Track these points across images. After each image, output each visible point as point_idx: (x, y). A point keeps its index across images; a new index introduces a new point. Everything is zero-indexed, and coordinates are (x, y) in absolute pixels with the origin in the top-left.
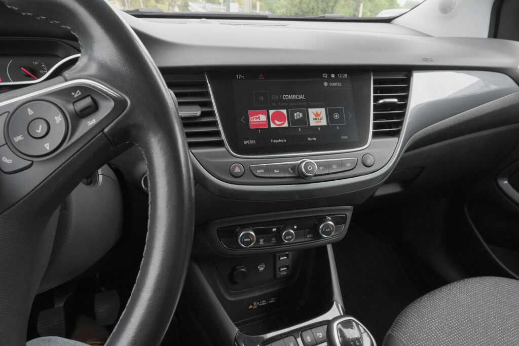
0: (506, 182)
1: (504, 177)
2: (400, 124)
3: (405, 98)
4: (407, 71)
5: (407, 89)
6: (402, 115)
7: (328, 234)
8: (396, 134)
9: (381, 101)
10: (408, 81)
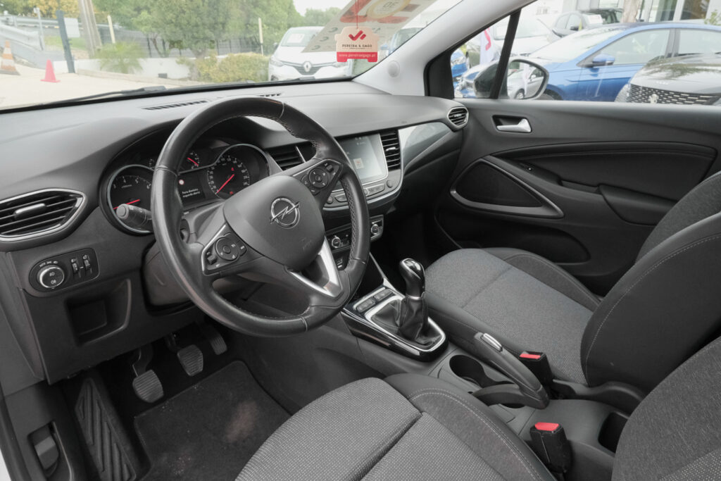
0: (455, 192)
1: (453, 190)
2: (399, 161)
3: (398, 146)
4: (395, 130)
5: (397, 141)
6: (399, 156)
7: (376, 232)
8: (398, 167)
9: (387, 150)
10: (397, 135)
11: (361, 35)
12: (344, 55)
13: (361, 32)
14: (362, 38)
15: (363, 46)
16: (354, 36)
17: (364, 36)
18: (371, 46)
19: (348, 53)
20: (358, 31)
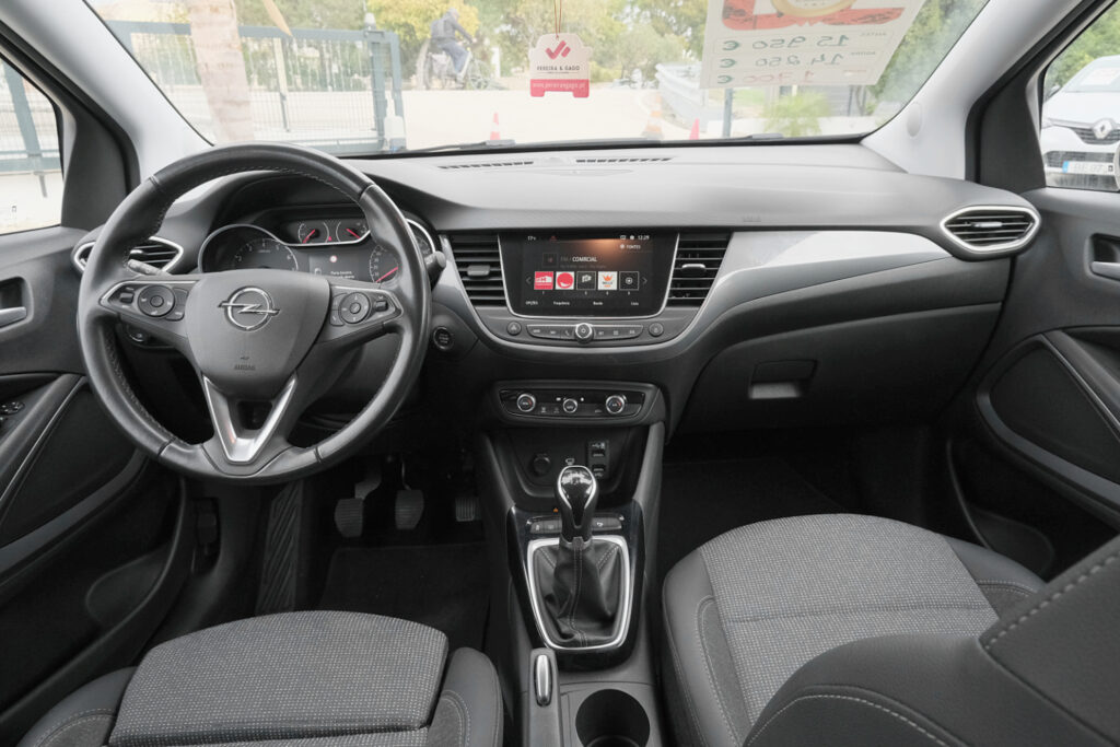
0: (987, 399)
1: (985, 392)
4: (728, 233)
5: (721, 254)
6: (708, 283)
8: (699, 303)
9: (684, 267)
10: (725, 244)
11: (563, 49)
12: (541, 85)
13: (563, 44)
14: (564, 55)
15: (566, 68)
16: (553, 50)
17: (568, 50)
18: (577, 68)
19: (544, 81)
20: (559, 42)
